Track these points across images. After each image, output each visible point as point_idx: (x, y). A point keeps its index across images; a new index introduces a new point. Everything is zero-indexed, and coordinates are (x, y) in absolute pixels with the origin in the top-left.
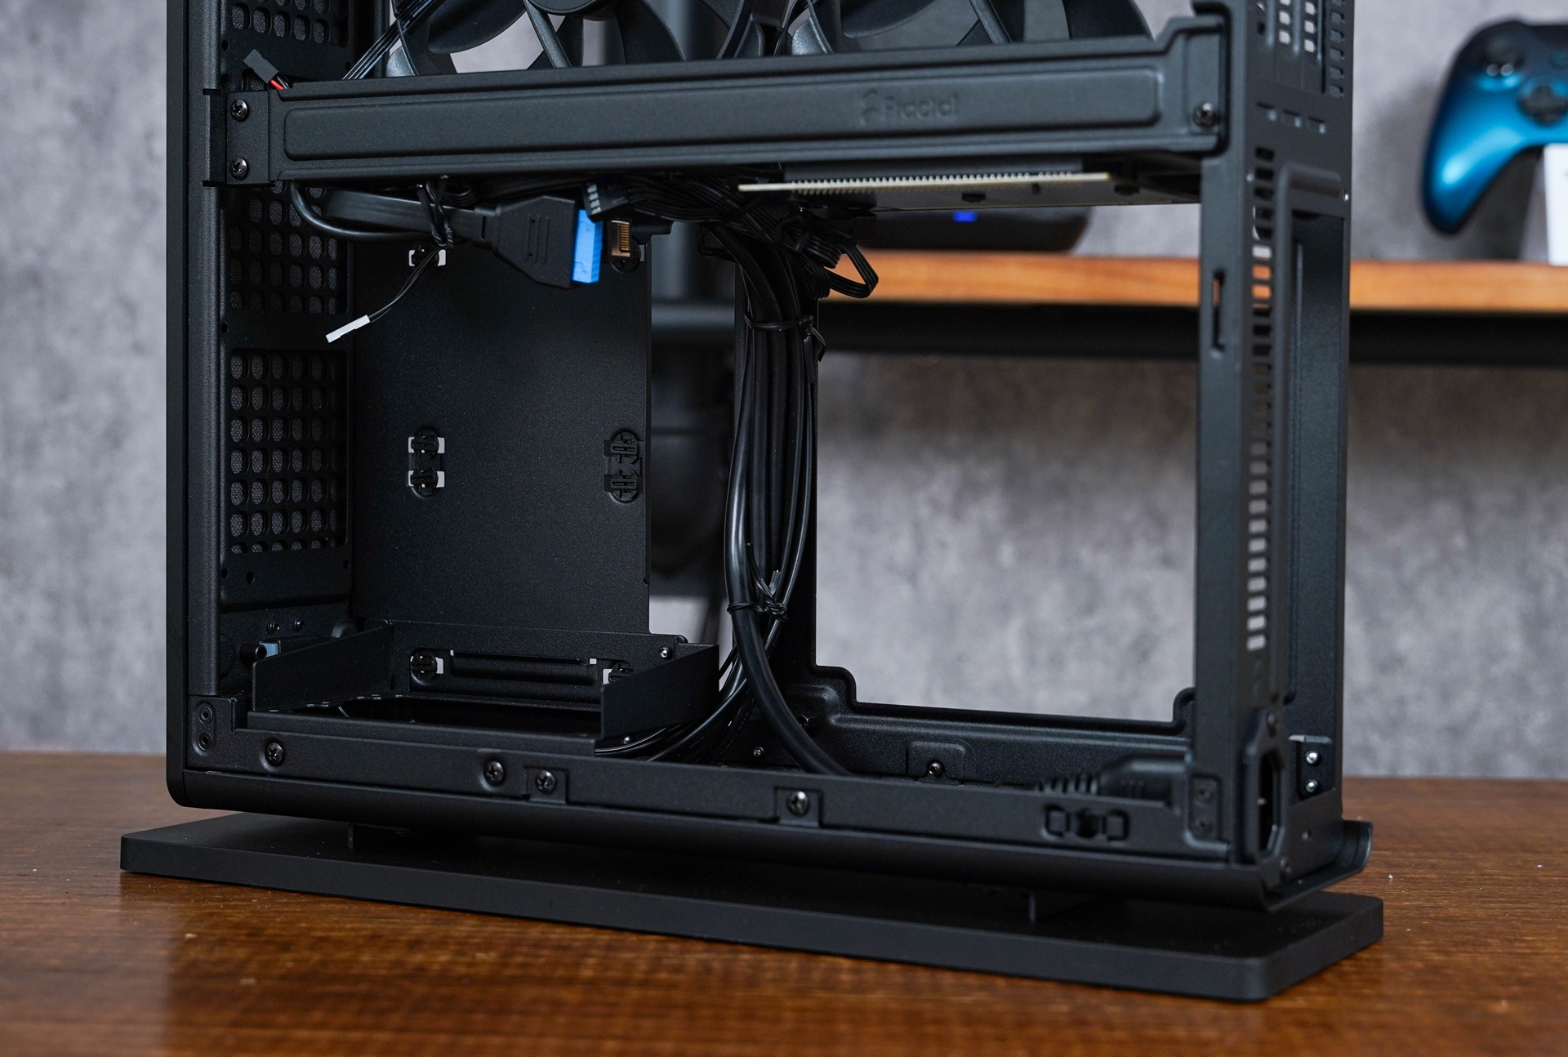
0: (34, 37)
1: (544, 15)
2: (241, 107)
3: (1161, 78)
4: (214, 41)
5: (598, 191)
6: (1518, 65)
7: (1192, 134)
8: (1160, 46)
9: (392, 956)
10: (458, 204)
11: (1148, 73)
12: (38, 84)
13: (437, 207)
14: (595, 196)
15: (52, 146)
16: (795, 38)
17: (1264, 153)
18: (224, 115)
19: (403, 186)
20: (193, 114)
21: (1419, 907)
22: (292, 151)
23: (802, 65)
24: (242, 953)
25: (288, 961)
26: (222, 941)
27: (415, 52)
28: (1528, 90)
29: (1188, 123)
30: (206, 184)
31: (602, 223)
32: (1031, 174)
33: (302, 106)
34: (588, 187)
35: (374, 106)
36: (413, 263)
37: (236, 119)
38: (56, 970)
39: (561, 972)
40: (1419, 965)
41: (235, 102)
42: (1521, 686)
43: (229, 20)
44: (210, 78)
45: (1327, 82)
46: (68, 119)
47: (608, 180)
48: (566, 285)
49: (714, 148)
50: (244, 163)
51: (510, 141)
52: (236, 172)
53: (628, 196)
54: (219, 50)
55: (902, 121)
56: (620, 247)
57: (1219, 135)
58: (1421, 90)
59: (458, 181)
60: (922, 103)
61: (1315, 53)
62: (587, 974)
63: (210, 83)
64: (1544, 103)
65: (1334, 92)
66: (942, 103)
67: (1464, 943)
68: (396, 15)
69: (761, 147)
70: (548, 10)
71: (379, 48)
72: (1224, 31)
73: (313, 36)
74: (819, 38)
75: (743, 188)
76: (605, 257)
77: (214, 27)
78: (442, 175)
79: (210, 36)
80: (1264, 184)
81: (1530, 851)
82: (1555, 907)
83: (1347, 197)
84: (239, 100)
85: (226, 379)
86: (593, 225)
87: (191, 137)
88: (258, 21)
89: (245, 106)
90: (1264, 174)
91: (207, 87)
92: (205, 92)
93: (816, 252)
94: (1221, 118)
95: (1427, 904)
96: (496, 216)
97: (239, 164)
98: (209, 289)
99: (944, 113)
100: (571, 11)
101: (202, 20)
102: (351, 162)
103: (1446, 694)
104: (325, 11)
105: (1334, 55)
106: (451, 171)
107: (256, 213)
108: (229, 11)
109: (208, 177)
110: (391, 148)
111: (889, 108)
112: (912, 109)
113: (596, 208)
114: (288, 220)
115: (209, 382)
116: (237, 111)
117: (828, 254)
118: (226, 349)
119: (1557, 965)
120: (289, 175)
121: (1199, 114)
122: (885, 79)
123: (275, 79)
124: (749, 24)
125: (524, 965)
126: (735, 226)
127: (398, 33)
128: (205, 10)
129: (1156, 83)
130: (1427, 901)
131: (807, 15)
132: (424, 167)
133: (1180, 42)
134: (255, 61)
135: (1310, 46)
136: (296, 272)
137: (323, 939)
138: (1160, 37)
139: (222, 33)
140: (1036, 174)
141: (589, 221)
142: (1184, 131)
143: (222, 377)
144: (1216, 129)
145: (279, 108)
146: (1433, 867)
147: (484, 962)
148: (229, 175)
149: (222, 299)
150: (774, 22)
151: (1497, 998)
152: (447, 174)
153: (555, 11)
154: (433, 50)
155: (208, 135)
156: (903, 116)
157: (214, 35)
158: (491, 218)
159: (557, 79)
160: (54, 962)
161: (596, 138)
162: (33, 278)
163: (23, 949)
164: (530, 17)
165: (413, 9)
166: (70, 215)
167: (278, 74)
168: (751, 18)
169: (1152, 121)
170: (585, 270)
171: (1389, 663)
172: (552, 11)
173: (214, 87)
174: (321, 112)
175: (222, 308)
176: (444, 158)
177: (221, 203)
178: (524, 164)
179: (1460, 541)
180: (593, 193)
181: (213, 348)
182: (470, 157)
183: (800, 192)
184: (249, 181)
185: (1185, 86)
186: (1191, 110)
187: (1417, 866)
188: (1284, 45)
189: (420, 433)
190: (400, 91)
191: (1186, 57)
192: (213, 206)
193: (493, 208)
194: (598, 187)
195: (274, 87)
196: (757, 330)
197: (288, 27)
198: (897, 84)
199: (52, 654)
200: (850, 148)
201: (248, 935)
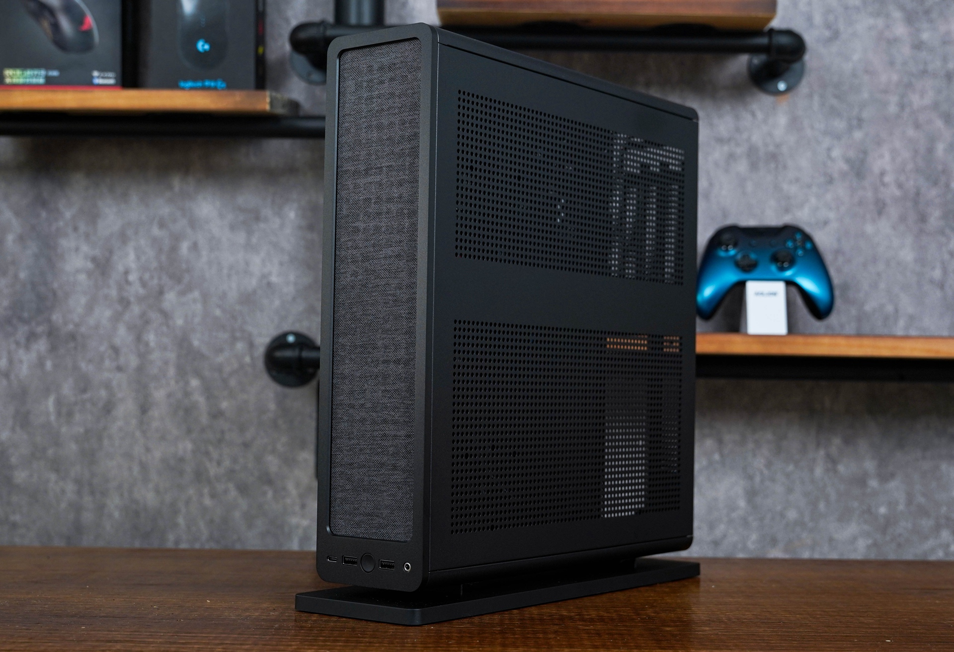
6: (735, 245)
12: (78, 249)
28: (739, 257)
42: (745, 522)
64: (746, 262)
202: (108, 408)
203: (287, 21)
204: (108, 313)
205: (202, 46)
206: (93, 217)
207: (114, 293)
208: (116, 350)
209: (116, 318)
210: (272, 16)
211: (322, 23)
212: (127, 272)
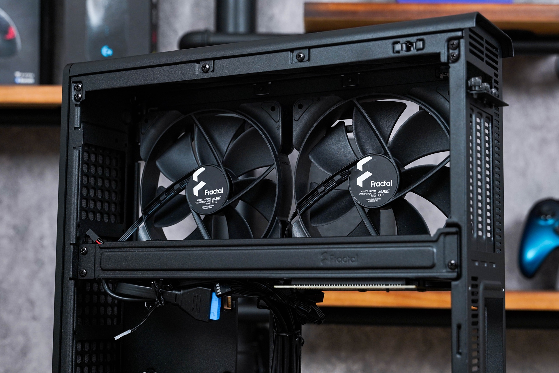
1: (198, 215)
2: (84, 250)
3: (435, 250)
4: (75, 225)
5: (220, 286)
6: (553, 216)
7: (448, 272)
8: (435, 239)
10: (166, 289)
11: (430, 248)
13: (158, 290)
14: (219, 288)
15: (5, 242)
16: (293, 226)
17: (474, 279)
18: (78, 252)
19: (145, 282)
20: (66, 252)
22: (104, 267)
23: (298, 241)
27: (149, 228)
28: (557, 225)
29: (446, 267)
30: (70, 279)
31: (221, 297)
32: (386, 285)
33: (108, 251)
34: (216, 284)
35: (135, 251)
36: (146, 305)
37: (82, 254)
41: (82, 248)
43: (80, 216)
44: (73, 239)
45: (496, 248)
46: (11, 232)
47: (224, 282)
48: (207, 320)
49: (265, 272)
50: (85, 271)
51: (187, 267)
52: (81, 274)
53: (231, 288)
54: (76, 228)
55: (337, 264)
56: (227, 306)
57: (457, 272)
59: (167, 281)
60: (344, 257)
61: (491, 237)
63: (73, 241)
65: (498, 251)
66: (352, 257)
68: (142, 213)
69: (283, 272)
70: (200, 213)
71: (136, 225)
72: (459, 233)
73: (111, 220)
74: (302, 226)
75: (276, 287)
76: (222, 310)
77: (75, 220)
78: (161, 279)
79: (73, 223)
80: (475, 290)
83: (503, 290)
84: (84, 247)
85: (75, 352)
86: (218, 298)
87: (65, 261)
88: (91, 216)
89: (86, 249)
90: (475, 286)
91: (72, 242)
92: (71, 244)
93: (302, 308)
94: (458, 267)
96: (180, 294)
97: (83, 271)
98: (70, 319)
99: (353, 262)
100: (209, 214)
101: (70, 218)
102: (126, 272)
104: (115, 211)
105: (497, 237)
106: (164, 277)
107: (88, 288)
108: (80, 213)
109: (71, 276)
110: (141, 267)
111: (331, 259)
112: (340, 259)
113: (219, 292)
114: (100, 289)
115: (69, 354)
116: (83, 251)
117: (307, 309)
118: (76, 341)
120: (102, 276)
121: (450, 264)
122: (330, 248)
123: (98, 240)
124: (276, 221)
126: (271, 298)
127: (143, 220)
128: (72, 214)
129: (433, 252)
131: (298, 218)
132: (153, 275)
133: (442, 237)
134: (90, 232)
135: (489, 235)
136: (102, 309)
138: (435, 235)
139: (78, 222)
140: (388, 285)
141: (216, 297)
142: (444, 271)
143: (74, 352)
144: (456, 270)
145: (99, 251)
148: (79, 275)
149: (75, 322)
150: (285, 219)
152: (162, 278)
153: (203, 214)
154: (156, 226)
155: (72, 261)
156: (337, 262)
157: (75, 223)
158: (179, 294)
159: (205, 244)
161: (220, 266)
164: (193, 216)
165: (149, 211)
167: (99, 238)
168: (277, 218)
169: (432, 267)
170: (214, 315)
172: (201, 213)
173: (74, 242)
174: (115, 253)
175: (75, 325)
176: (162, 272)
177: (76, 285)
178: (192, 275)
180: (218, 286)
181: (71, 341)
182: (171, 272)
183: (297, 289)
184: (86, 277)
185: (444, 254)
186: (447, 262)
188: (480, 236)
189: (148, 371)
190: (145, 246)
191: (444, 243)
192: (73, 287)
193: (180, 291)
194: (220, 284)
195: (97, 243)
196: (278, 335)
197: (102, 217)
198: (334, 250)
200: (317, 273)
202: (24, 352)
203: (175, 31)
204: (25, 272)
205: (106, 51)
206: (15, 193)
207: (31, 255)
208: (32, 303)
209: (33, 275)
210: (163, 28)
211: (206, 32)
212: (42, 238)
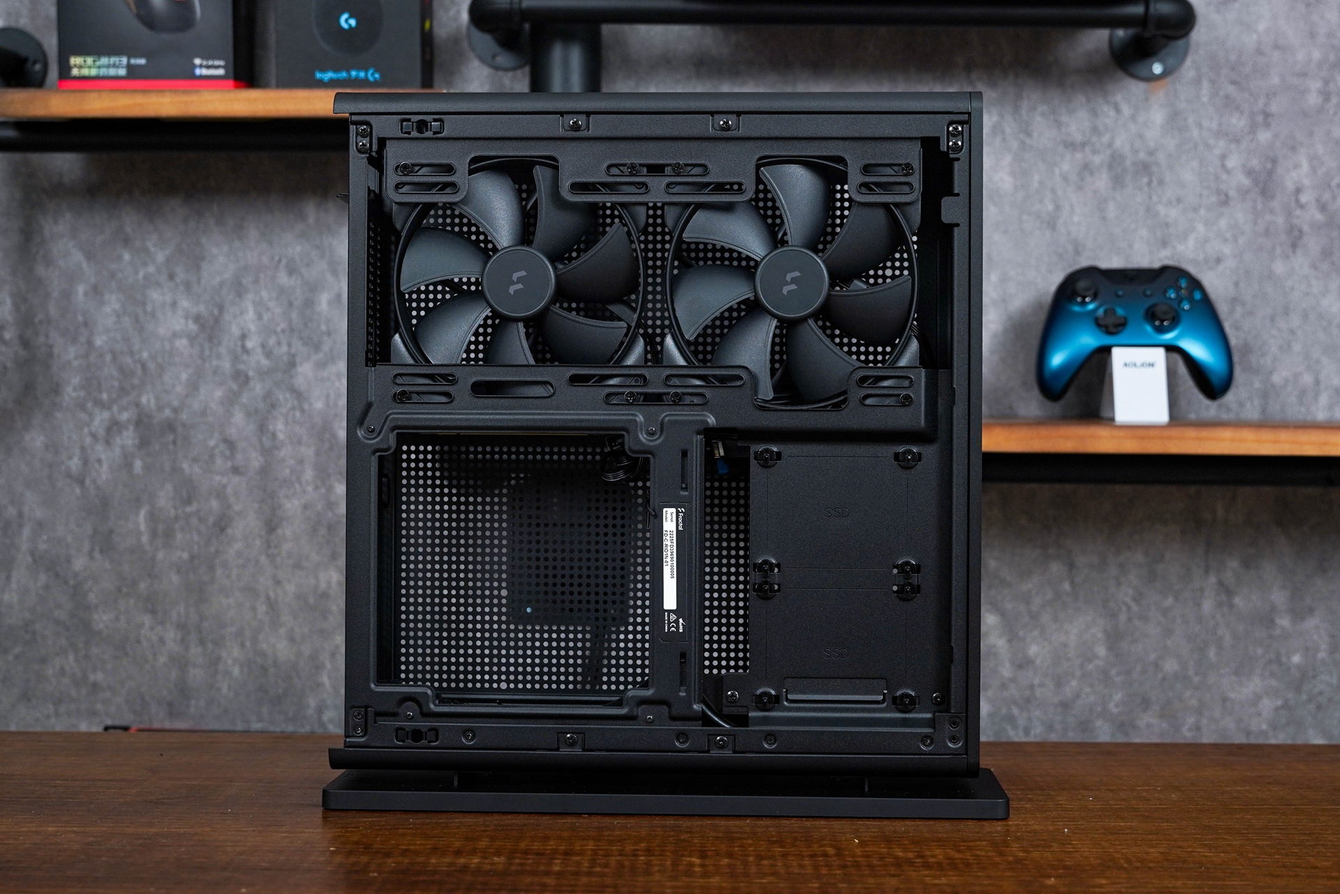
0: (171, 277)
6: (1095, 297)
9: (448, 860)
12: (174, 304)
15: (182, 343)
21: (1017, 825)
24: (364, 859)
25: (391, 863)
26: (350, 853)
28: (1101, 312)
38: (265, 869)
39: (542, 868)
40: (1011, 859)
42: (1105, 676)
46: (192, 327)
58: (1039, 305)
62: (557, 868)
64: (1110, 321)
67: (1038, 846)
81: (1087, 789)
82: (1094, 824)
95: (1022, 823)
103: (1059, 683)
119: (1086, 858)
125: (521, 864)
130: (1022, 821)
137: (406, 850)
146: (1030, 800)
147: (498, 863)
151: (1049, 877)
160: (264, 864)
162: (170, 426)
163: (243, 857)
166: (193, 387)
171: (1024, 663)
179: (1067, 586)
187: (1020, 800)
199: (181, 663)
201: (364, 848)
202: (222, 525)
204: (219, 393)
205: (346, 21)
206: (196, 261)
207: (226, 365)
208: (230, 444)
209: (231, 400)
212: (243, 337)
